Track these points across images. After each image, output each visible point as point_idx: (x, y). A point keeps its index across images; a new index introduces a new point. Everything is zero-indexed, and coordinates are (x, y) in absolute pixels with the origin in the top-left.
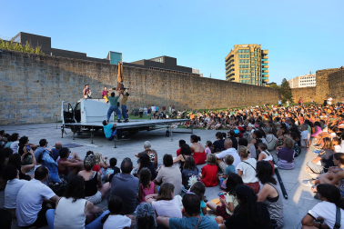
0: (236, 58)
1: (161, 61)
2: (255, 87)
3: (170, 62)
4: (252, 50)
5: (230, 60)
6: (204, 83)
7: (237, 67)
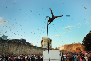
1: (21, 40)
3: (24, 40)
6: (32, 48)
7: (44, 44)
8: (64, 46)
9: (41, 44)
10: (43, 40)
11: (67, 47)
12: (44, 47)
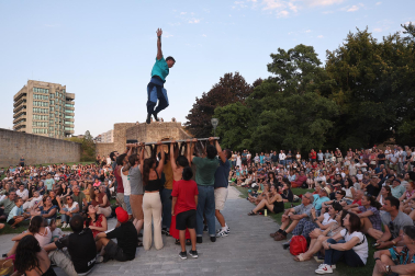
0: (29, 98)
2: (43, 138)
4: (54, 91)
5: (20, 100)
7: (29, 110)
8: (117, 126)
9: (15, 106)
10: (25, 94)
11: (127, 131)
12: (29, 130)
